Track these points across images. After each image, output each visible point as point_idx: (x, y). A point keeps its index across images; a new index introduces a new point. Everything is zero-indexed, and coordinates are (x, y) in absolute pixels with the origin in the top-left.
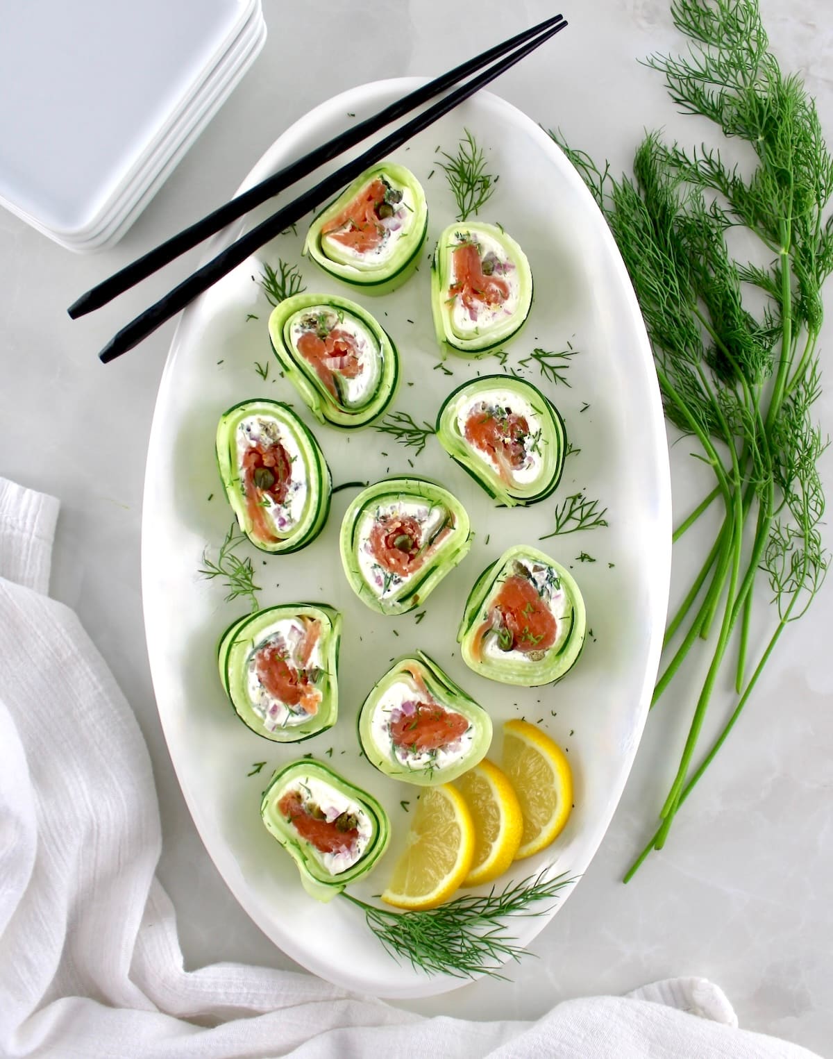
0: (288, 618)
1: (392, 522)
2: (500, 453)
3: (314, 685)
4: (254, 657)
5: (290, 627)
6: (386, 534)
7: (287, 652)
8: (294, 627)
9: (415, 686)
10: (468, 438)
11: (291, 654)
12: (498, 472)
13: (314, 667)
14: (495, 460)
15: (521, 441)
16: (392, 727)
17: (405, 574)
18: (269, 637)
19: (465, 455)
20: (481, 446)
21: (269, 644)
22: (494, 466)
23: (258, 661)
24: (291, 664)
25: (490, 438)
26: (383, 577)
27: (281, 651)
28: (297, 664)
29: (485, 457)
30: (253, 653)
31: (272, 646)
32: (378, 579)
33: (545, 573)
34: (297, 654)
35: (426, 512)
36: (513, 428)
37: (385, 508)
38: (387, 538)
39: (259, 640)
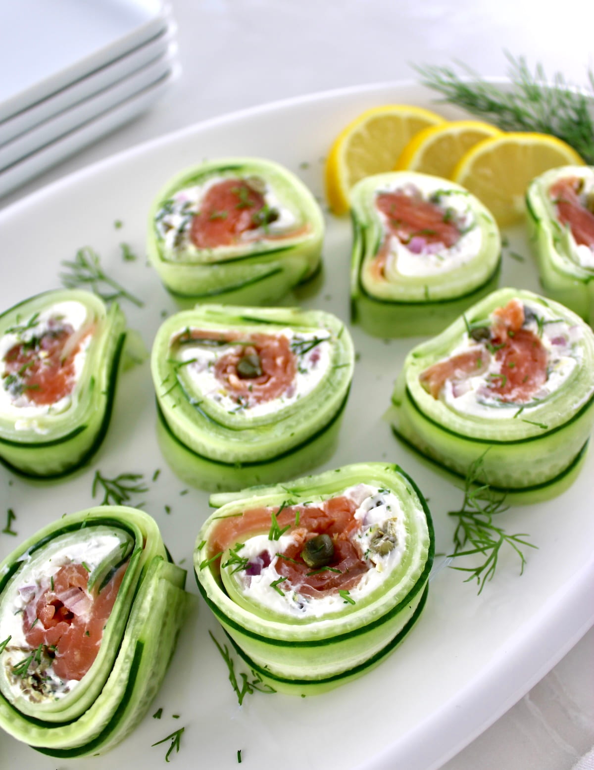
0: (451, 408)
1: (236, 389)
2: (65, 353)
3: (490, 328)
4: (531, 401)
5: (459, 399)
6: (255, 386)
7: (487, 380)
8: (456, 394)
9: (390, 259)
10: (69, 391)
11: (486, 375)
12: (89, 340)
13: (472, 341)
14: (76, 351)
15: (34, 343)
16: (449, 245)
17: (283, 341)
18: (492, 406)
19: (93, 382)
20: (70, 372)
21: (499, 400)
22: (84, 347)
23: (532, 394)
24: (495, 366)
25: (53, 370)
26: (308, 355)
27: (493, 385)
28: (489, 361)
29: (79, 363)
30: (529, 406)
31: (500, 396)
32: (315, 359)
33: (167, 218)
34: (480, 371)
35: (194, 366)
36: (24, 360)
37: (225, 407)
38: (261, 384)
39: (509, 413)
